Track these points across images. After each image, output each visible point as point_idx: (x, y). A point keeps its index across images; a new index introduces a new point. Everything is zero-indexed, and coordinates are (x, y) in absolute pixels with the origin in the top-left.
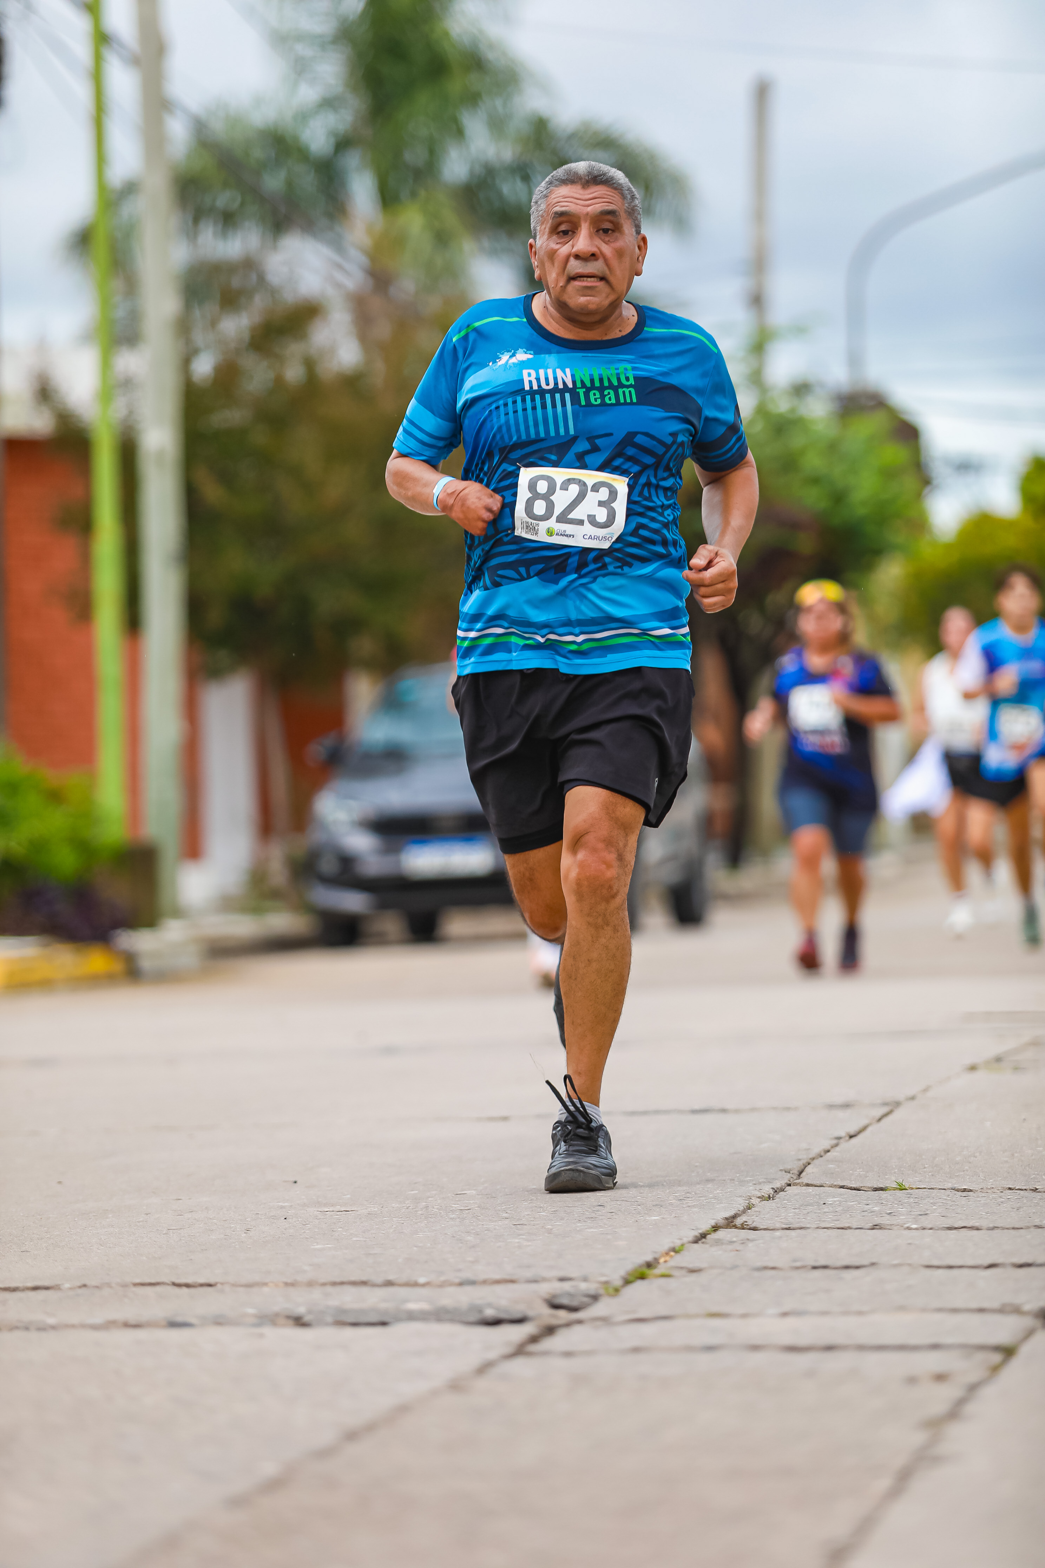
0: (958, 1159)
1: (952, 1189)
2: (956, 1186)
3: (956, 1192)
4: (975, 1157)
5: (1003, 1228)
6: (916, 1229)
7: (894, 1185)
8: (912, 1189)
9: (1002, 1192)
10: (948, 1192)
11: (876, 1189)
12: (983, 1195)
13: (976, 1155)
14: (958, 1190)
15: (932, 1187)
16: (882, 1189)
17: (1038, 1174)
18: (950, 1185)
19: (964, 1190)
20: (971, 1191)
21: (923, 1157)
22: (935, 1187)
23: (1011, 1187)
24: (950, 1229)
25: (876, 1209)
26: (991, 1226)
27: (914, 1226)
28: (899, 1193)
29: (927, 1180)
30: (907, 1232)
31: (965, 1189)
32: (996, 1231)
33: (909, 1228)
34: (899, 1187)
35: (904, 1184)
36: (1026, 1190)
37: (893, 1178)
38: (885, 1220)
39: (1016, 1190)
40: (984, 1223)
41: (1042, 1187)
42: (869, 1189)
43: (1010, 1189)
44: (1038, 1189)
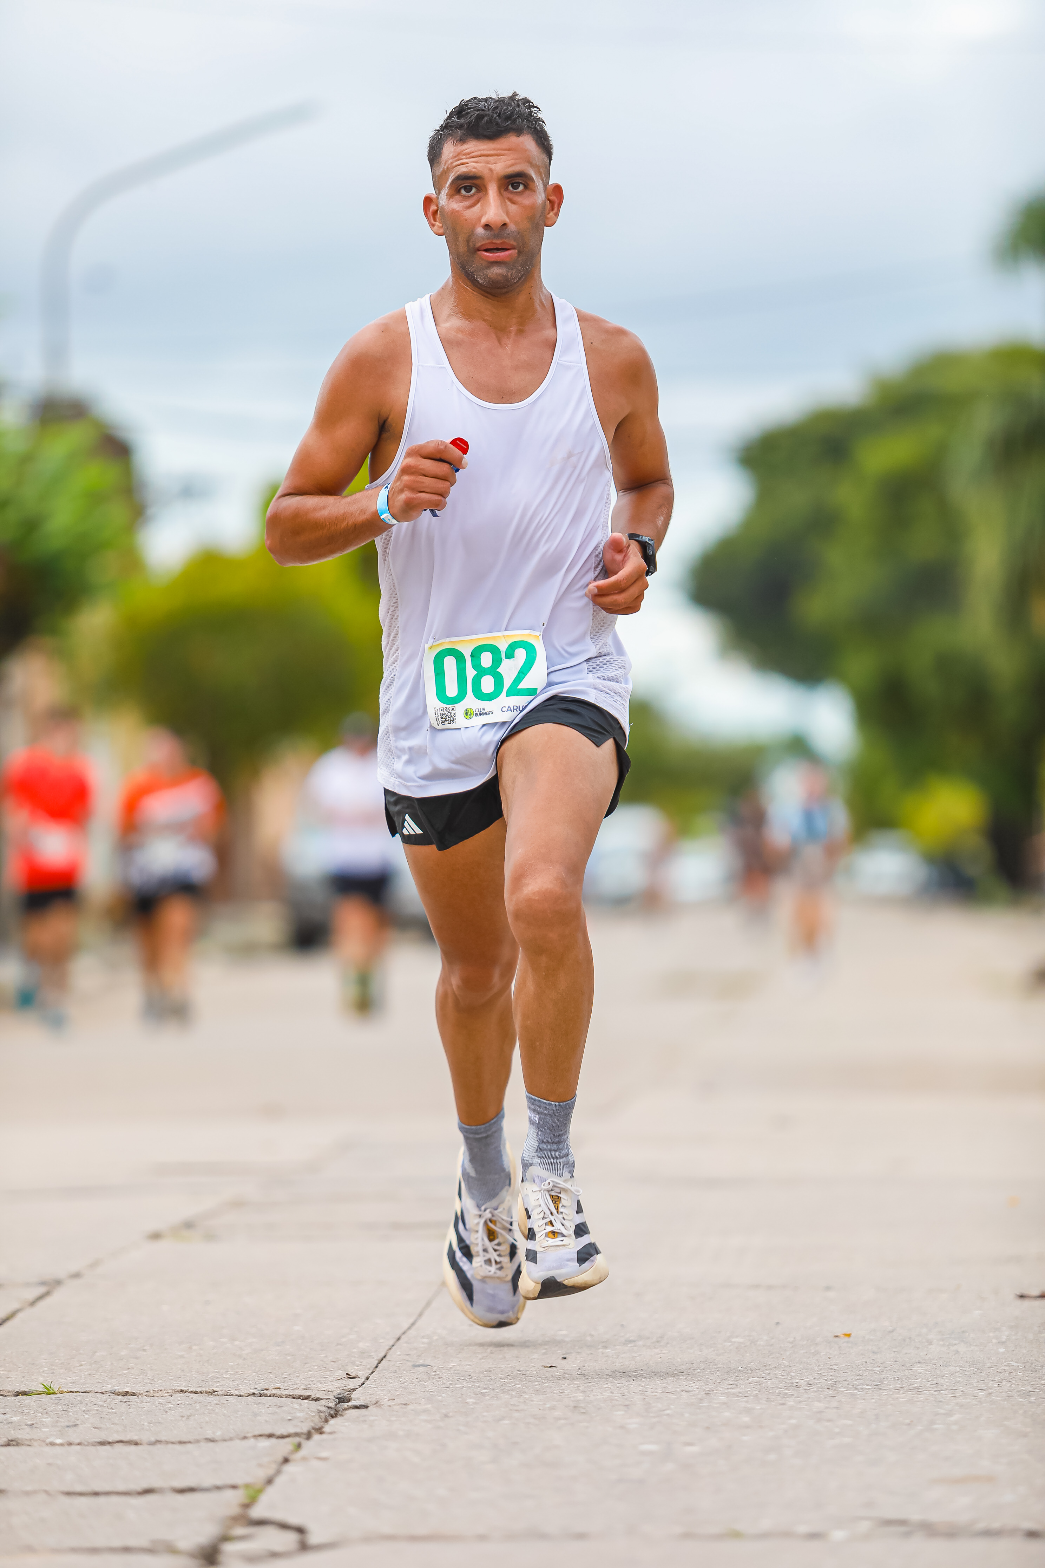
0: (123, 1353)
1: (111, 1392)
2: (116, 1388)
3: (116, 1397)
4: (145, 1350)
5: (167, 1443)
6: (62, 1445)
7: (41, 1389)
8: (62, 1392)
9: (172, 1396)
10: (106, 1396)
11: (17, 1394)
12: (148, 1399)
13: (146, 1348)
14: (118, 1394)
15: (87, 1390)
16: (24, 1393)
17: (218, 1372)
18: (108, 1388)
19: (126, 1394)
20: (133, 1394)
21: (81, 1351)
22: (91, 1390)
23: (183, 1389)
24: (102, 1443)
25: (15, 1419)
26: (153, 1439)
27: (59, 1441)
28: (44, 1398)
29: (82, 1381)
30: (47, 1449)
31: (127, 1392)
32: (159, 1446)
33: (52, 1444)
34: (46, 1390)
35: (52, 1386)
36: (201, 1392)
37: (41, 1379)
38: (23, 1434)
39: (189, 1392)
40: (145, 1437)
41: (221, 1389)
42: (9, 1394)
43: (182, 1391)
44: (216, 1391)
